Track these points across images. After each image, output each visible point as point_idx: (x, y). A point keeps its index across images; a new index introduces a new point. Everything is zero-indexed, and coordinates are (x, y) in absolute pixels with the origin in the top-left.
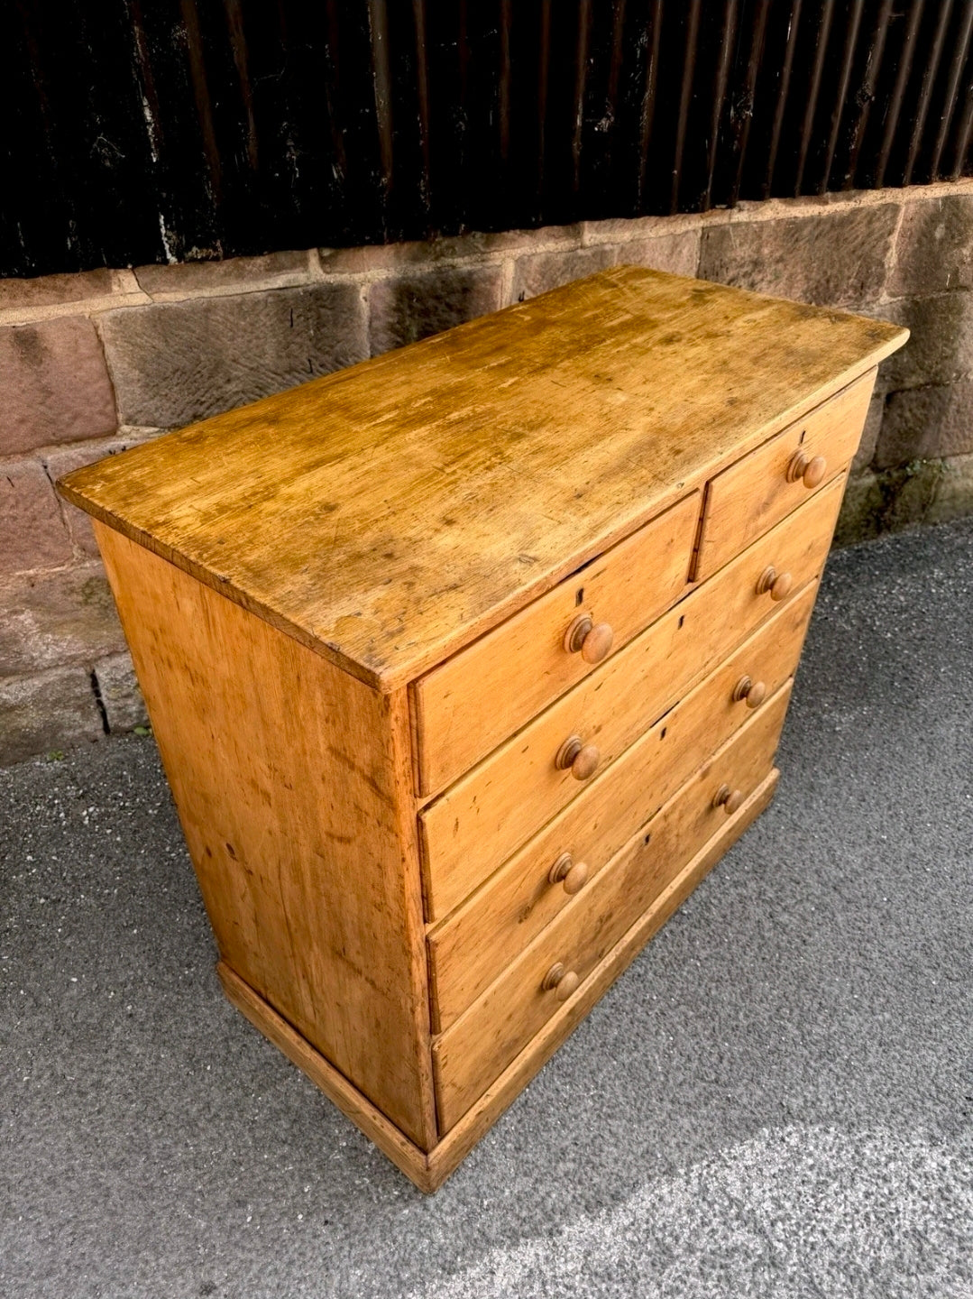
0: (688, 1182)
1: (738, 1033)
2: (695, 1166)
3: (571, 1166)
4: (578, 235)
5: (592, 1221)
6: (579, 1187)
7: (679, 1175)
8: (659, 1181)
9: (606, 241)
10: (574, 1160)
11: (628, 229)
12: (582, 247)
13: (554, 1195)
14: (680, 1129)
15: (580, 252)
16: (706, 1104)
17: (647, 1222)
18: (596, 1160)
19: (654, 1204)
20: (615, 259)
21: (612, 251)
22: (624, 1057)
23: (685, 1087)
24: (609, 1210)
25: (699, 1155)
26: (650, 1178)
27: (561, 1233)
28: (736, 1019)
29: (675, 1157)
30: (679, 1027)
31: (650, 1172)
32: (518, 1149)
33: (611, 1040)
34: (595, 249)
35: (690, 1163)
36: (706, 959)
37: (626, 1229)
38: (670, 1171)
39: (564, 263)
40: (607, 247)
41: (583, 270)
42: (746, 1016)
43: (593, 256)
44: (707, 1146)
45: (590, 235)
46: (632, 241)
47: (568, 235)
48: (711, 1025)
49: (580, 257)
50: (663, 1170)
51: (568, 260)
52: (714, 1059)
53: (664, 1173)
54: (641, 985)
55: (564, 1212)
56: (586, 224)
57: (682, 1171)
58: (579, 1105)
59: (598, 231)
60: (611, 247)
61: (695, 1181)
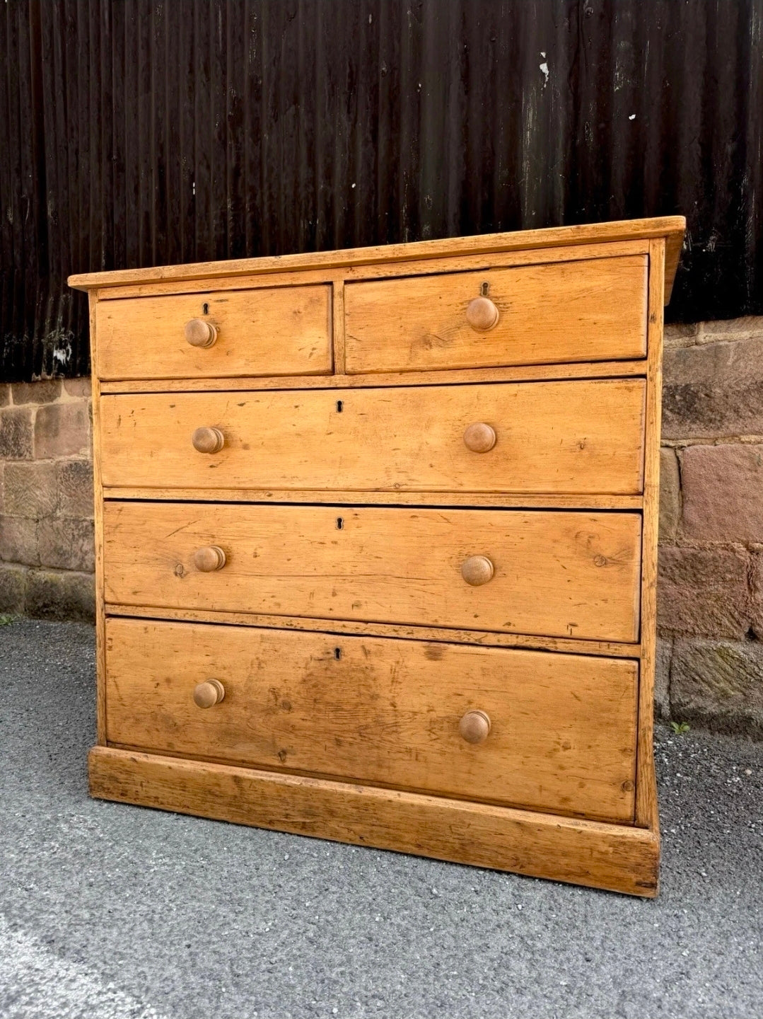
0: (99, 993)
1: (314, 974)
2: (121, 994)
3: (87, 916)
4: (692, 334)
5: (34, 945)
6: (65, 927)
7: (105, 983)
8: (92, 973)
9: (722, 338)
10: (92, 915)
11: (747, 329)
12: (697, 344)
13: (52, 916)
14: (163, 969)
15: (695, 347)
16: (202, 977)
17: (41, 979)
18: (99, 928)
19: (64, 978)
20: (732, 353)
21: (727, 346)
22: (223, 910)
23: (217, 957)
24: (48, 951)
25: (136, 992)
26: (95, 966)
27: (16, 931)
28: (331, 967)
29: (126, 975)
30: (287, 932)
31: (100, 964)
32: (91, 885)
33: (235, 896)
34: (710, 345)
35: (122, 988)
36: (391, 924)
37: (29, 968)
38: (107, 977)
39: (677, 356)
40: (721, 343)
41: (696, 362)
42: (342, 973)
43: (708, 350)
44: (150, 995)
45: (705, 335)
46: (751, 338)
47: (682, 334)
48: (307, 951)
49: (693, 352)
50: (107, 971)
51: (680, 352)
52: (264, 967)
53: (103, 974)
54: (316, 895)
55: (37, 925)
56: (702, 325)
57: (111, 985)
58: (152, 901)
59: (714, 331)
60: (727, 343)
61: (103, 998)
